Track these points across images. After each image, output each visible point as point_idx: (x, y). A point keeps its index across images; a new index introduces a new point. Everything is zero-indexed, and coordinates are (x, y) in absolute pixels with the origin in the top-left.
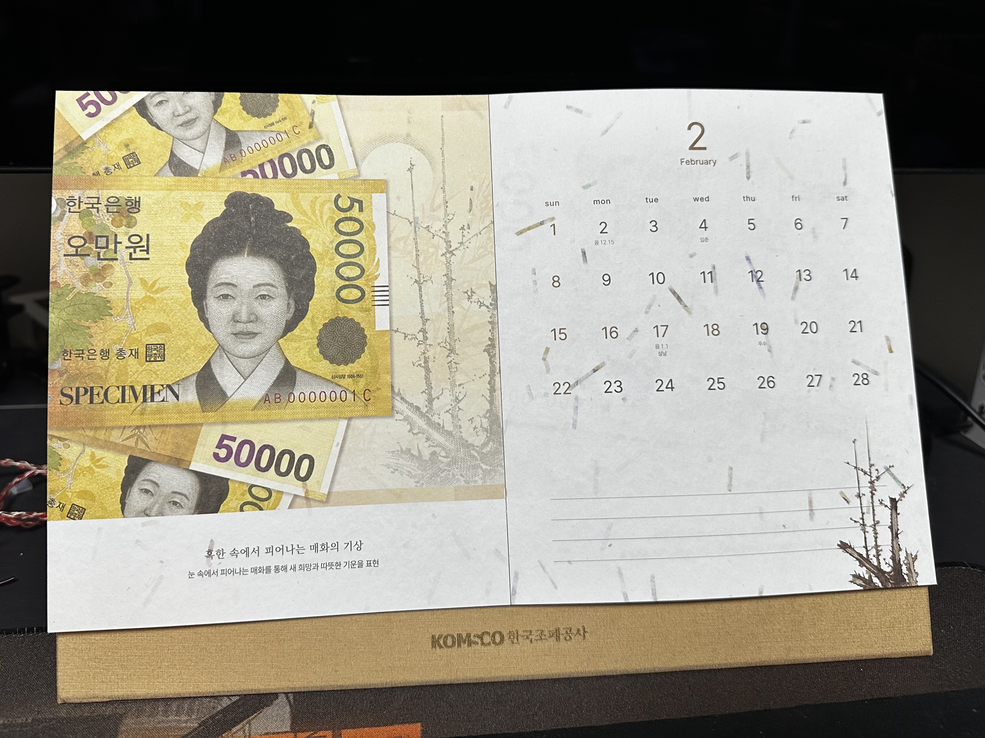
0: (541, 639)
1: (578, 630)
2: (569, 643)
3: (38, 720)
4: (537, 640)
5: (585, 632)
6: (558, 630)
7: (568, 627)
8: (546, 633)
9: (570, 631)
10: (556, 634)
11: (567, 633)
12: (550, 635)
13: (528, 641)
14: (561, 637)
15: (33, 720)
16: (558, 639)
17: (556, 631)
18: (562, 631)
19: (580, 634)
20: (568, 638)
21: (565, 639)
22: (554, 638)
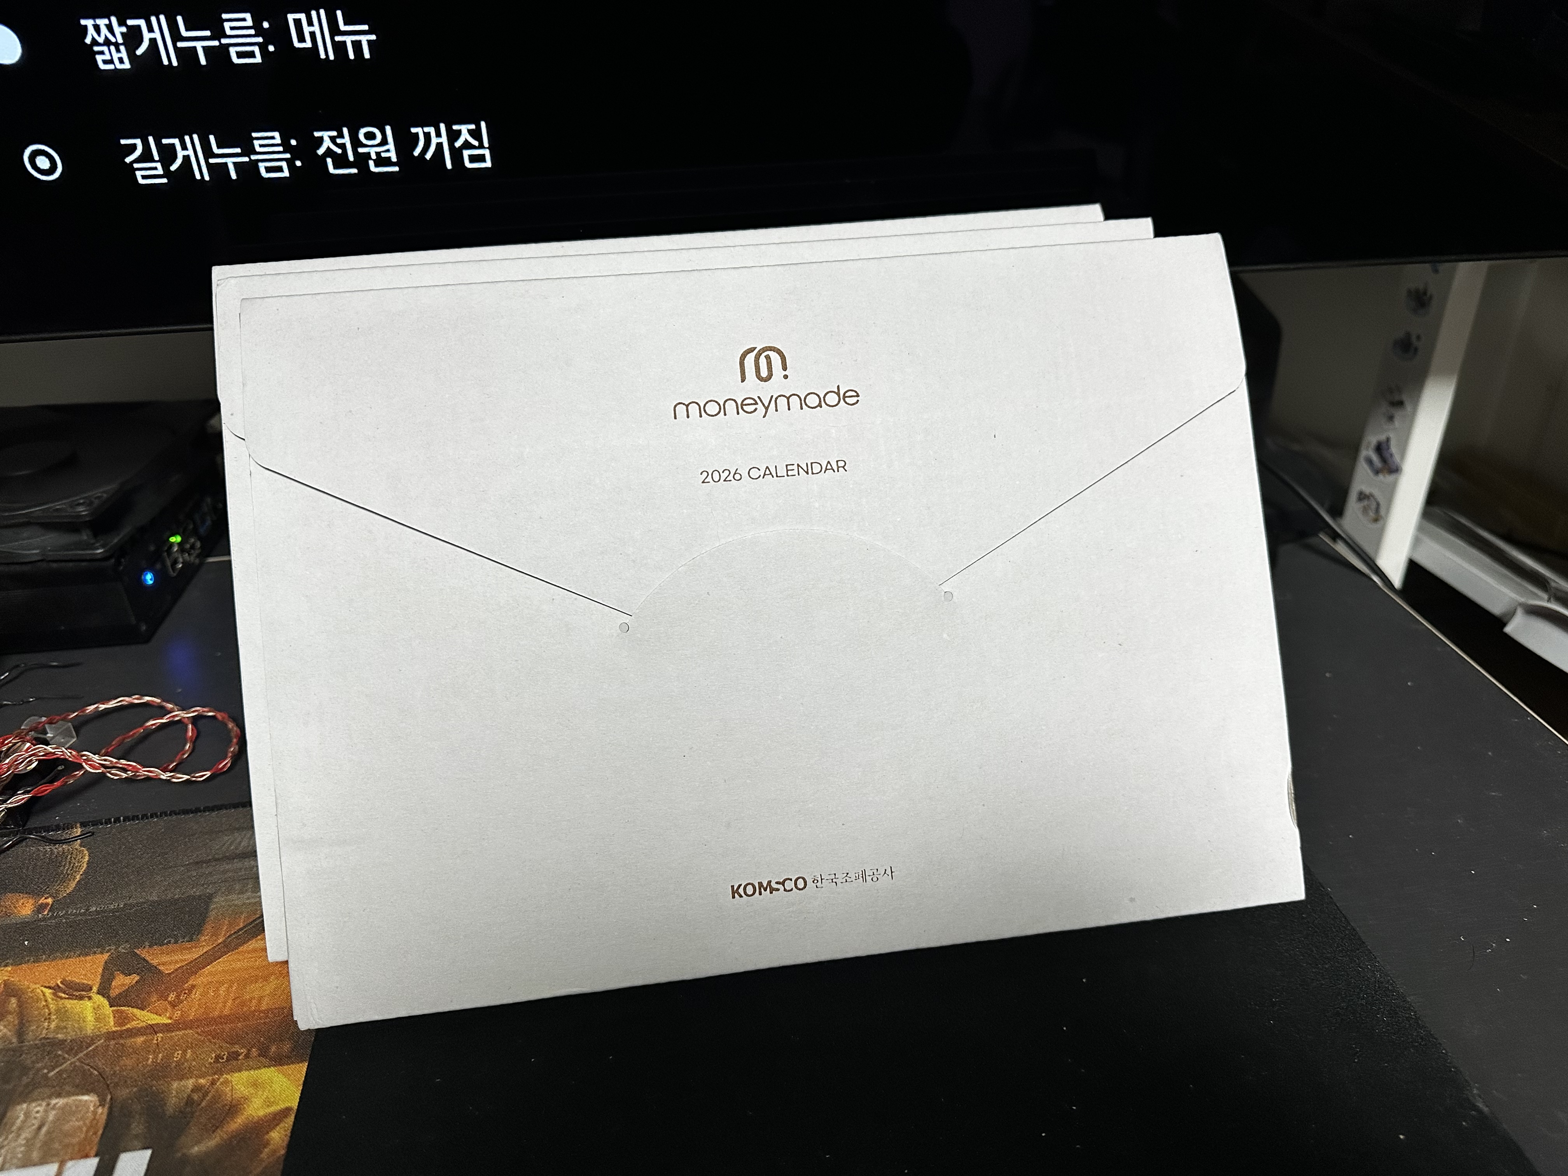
3: (130, 905)
15: (125, 904)
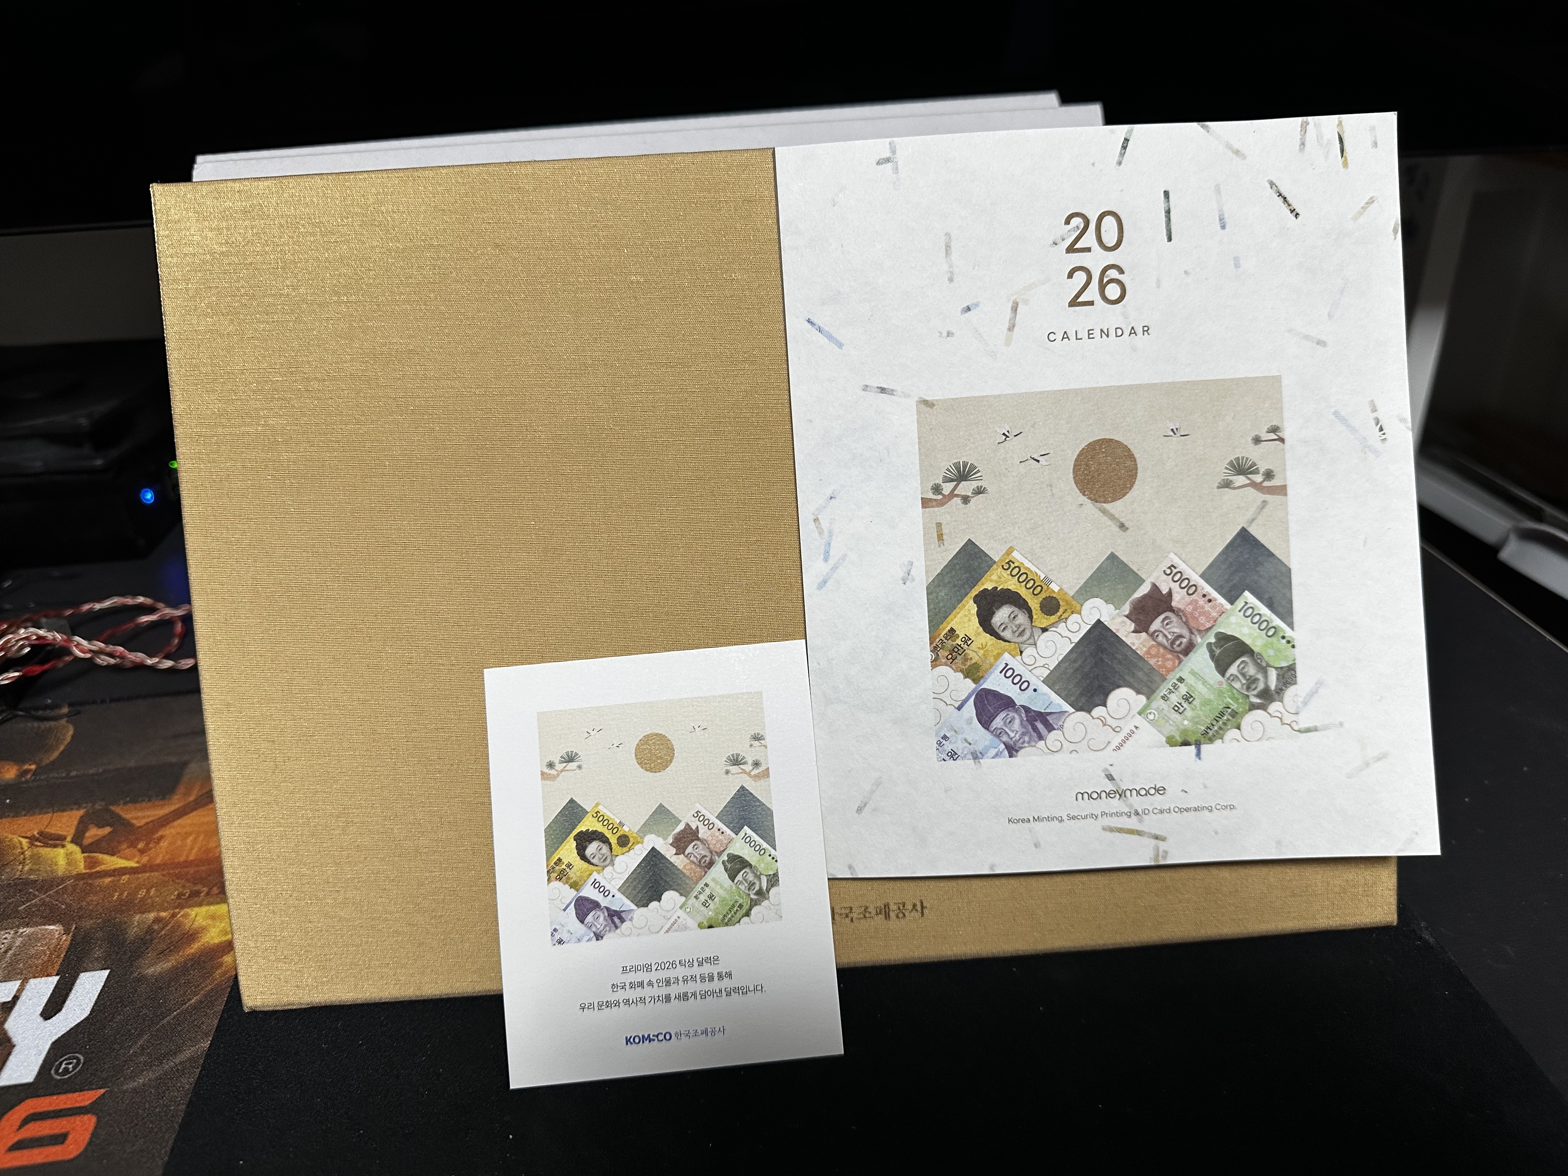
0: (865, 917)
1: (914, 906)
2: (903, 921)
4: (860, 919)
5: (923, 907)
6: (887, 906)
7: (900, 901)
8: (871, 909)
9: (904, 906)
10: (885, 911)
11: (899, 909)
12: (877, 912)
13: (848, 920)
14: (892, 915)
16: (887, 917)
17: (885, 907)
18: (893, 907)
19: (917, 910)
20: (901, 915)
21: (897, 917)
22: (882, 916)
